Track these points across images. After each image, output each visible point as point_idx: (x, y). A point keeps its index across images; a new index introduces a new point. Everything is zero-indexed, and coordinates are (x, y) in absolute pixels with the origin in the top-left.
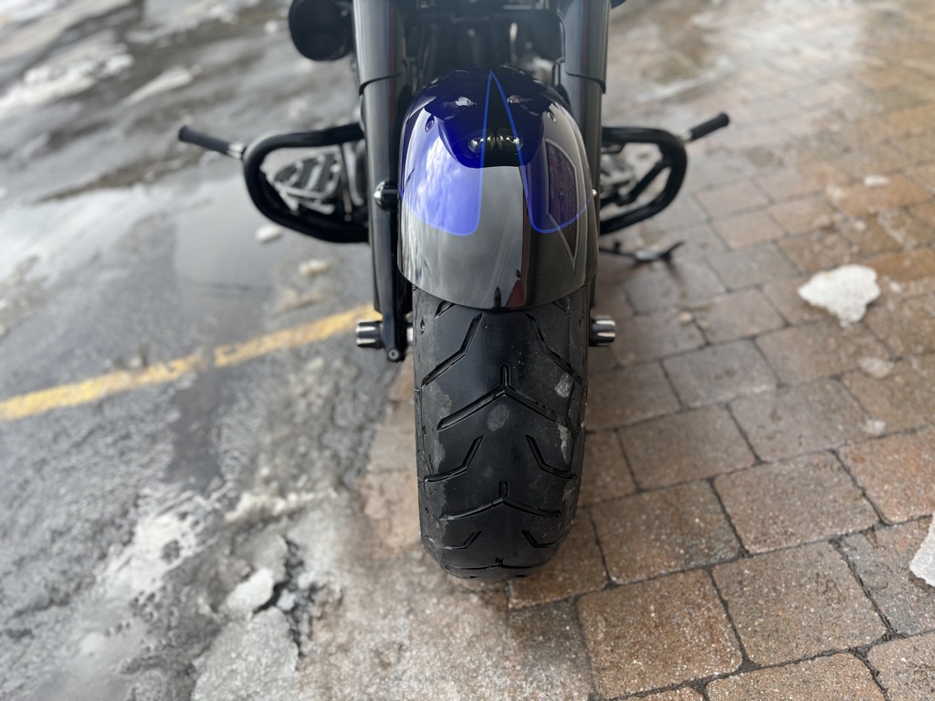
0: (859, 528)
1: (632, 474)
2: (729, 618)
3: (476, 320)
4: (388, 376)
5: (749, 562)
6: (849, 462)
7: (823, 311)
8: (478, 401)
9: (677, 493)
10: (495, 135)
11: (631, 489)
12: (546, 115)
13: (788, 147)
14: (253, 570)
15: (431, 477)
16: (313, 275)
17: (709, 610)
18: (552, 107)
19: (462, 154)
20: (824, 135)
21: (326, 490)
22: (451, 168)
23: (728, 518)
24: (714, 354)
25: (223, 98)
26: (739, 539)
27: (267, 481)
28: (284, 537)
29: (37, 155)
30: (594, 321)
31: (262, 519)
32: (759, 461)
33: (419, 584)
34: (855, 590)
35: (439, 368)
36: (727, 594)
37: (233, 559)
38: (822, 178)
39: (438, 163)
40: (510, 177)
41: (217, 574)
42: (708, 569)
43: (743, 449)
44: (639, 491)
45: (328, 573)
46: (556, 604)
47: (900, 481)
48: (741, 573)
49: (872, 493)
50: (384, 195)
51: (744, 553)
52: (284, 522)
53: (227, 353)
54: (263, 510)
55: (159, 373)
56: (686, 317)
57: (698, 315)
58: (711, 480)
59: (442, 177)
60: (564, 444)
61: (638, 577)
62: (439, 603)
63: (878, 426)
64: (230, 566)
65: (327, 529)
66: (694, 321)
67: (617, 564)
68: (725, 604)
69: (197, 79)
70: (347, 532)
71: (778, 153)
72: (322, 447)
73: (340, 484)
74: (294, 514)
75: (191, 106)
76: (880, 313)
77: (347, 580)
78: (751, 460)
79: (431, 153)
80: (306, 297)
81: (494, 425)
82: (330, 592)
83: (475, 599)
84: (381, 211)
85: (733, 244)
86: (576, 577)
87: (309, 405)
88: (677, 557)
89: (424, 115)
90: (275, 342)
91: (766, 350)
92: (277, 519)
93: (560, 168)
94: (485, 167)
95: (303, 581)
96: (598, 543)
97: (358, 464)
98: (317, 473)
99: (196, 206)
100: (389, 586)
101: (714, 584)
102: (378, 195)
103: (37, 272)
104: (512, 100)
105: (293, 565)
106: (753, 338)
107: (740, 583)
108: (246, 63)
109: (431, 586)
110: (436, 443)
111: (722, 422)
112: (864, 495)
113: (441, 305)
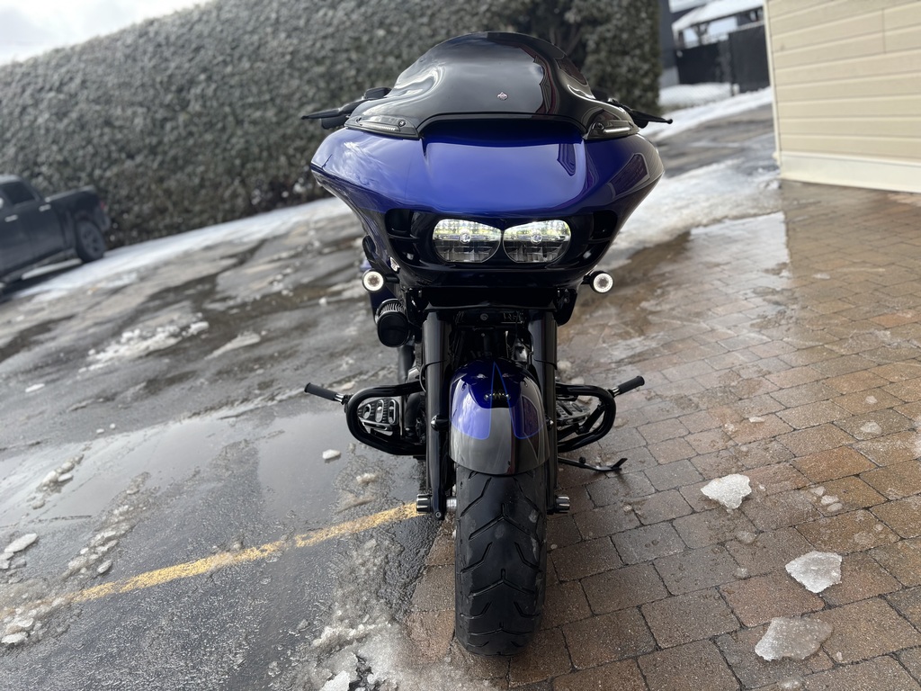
0: (728, 631)
1: (589, 605)
2: (647, 685)
3: (489, 481)
4: (423, 551)
5: (660, 653)
6: (725, 594)
7: (716, 503)
8: (489, 523)
9: (617, 616)
10: (497, 393)
11: (589, 614)
12: (522, 383)
13: (702, 396)
14: (335, 675)
15: (464, 570)
16: (366, 483)
17: (635, 681)
18: (525, 379)
19: (481, 401)
20: (725, 389)
21: (383, 622)
22: (475, 408)
23: (649, 628)
24: (645, 531)
25: (284, 355)
26: (655, 640)
27: (341, 620)
28: (356, 653)
29: (136, 398)
30: (557, 497)
31: (340, 643)
32: (670, 595)
33: (450, 676)
34: (723, 666)
35: (470, 506)
36: (646, 672)
37: (320, 669)
38: (723, 417)
39: (469, 405)
40: (505, 413)
41: (309, 678)
42: (636, 658)
43: (662, 588)
44: (594, 615)
45: (388, 673)
46: (539, 684)
47: (755, 603)
48: (655, 660)
49: (738, 612)
50: (436, 423)
51: (658, 648)
52: (355, 644)
53: (304, 539)
54: (340, 637)
55: (253, 554)
56: (628, 508)
57: (635, 507)
58: (639, 607)
59: (471, 412)
60: (534, 549)
61: (591, 665)
62: (463, 686)
63: (743, 572)
64: (318, 673)
65: (385, 646)
66: (633, 510)
67: (578, 659)
68: (645, 677)
69: (264, 340)
70: (399, 648)
71: (695, 400)
72: (378, 597)
73: (393, 619)
74: (362, 639)
75: (260, 361)
76: (752, 504)
77: (401, 676)
78: (666, 594)
79: (465, 401)
80: (361, 499)
81: (498, 536)
82: (389, 684)
83: (486, 683)
84: (434, 431)
85: (661, 461)
86: (552, 667)
87: (368, 571)
88: (616, 652)
89: (461, 382)
90: (341, 530)
91: (678, 528)
92: (350, 643)
93: (529, 410)
94: (493, 407)
95: (371, 679)
96: (566, 647)
97: (404, 607)
98: (376, 613)
99: (272, 436)
100: (429, 679)
101: (639, 667)
102: (433, 422)
103: (150, 484)
104: (505, 375)
105: (363, 671)
106: (671, 521)
107: (655, 665)
108: (303, 328)
109: (458, 677)
110: (468, 548)
111: (648, 572)
112: (732, 612)
113: (472, 473)
